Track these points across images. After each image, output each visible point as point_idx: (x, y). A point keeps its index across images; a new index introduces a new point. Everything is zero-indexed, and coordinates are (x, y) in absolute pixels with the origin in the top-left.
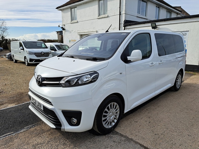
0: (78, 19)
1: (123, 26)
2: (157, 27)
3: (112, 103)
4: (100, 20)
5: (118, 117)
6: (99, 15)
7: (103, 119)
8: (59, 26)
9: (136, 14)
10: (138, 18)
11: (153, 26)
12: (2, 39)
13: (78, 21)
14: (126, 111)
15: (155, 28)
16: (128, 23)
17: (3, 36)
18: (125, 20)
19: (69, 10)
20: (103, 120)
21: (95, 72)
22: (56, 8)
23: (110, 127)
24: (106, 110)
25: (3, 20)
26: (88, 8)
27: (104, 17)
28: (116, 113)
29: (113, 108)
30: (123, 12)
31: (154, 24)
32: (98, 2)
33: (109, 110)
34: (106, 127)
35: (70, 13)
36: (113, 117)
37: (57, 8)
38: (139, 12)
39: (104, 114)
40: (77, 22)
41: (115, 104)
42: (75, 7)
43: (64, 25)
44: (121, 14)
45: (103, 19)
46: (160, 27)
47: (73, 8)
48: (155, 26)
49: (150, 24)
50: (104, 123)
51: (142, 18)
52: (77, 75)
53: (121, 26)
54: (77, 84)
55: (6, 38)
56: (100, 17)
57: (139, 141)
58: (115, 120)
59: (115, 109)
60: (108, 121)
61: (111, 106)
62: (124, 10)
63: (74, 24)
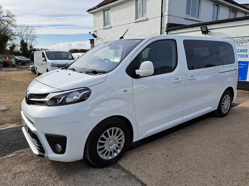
0: (112, 23)
1: (165, 31)
2: (209, 32)
3: (113, 128)
4: (138, 23)
5: (122, 146)
6: (137, 18)
7: (99, 147)
8: (90, 33)
9: (184, 15)
10: (187, 20)
11: (203, 30)
12: (31, 49)
13: (112, 26)
14: (135, 139)
15: (206, 33)
16: (171, 27)
17: (31, 46)
18: (168, 23)
19: (102, 12)
20: (98, 149)
21: (87, 89)
23: (110, 158)
24: (103, 136)
25: (31, 27)
26: (123, 10)
27: (142, 20)
28: (120, 141)
29: (114, 135)
30: (166, 13)
31: (205, 28)
32: (136, 2)
33: (107, 137)
34: (103, 158)
35: (102, 16)
36: (115, 146)
37: (88, 11)
38: (188, 13)
39: (100, 141)
40: (111, 27)
41: (118, 129)
42: (109, 9)
43: (96, 32)
44: (163, 15)
45: (141, 23)
46: (213, 31)
47: (106, 10)
48: (205, 30)
49: (199, 28)
50: (100, 153)
51: (192, 20)
52: (63, 91)
53: (163, 31)
54: (64, 103)
55: (34, 47)
56: (137, 20)
57: (142, 179)
58: (118, 150)
59: (117, 136)
60: (106, 150)
61: (111, 132)
62: (167, 10)
63: (107, 30)
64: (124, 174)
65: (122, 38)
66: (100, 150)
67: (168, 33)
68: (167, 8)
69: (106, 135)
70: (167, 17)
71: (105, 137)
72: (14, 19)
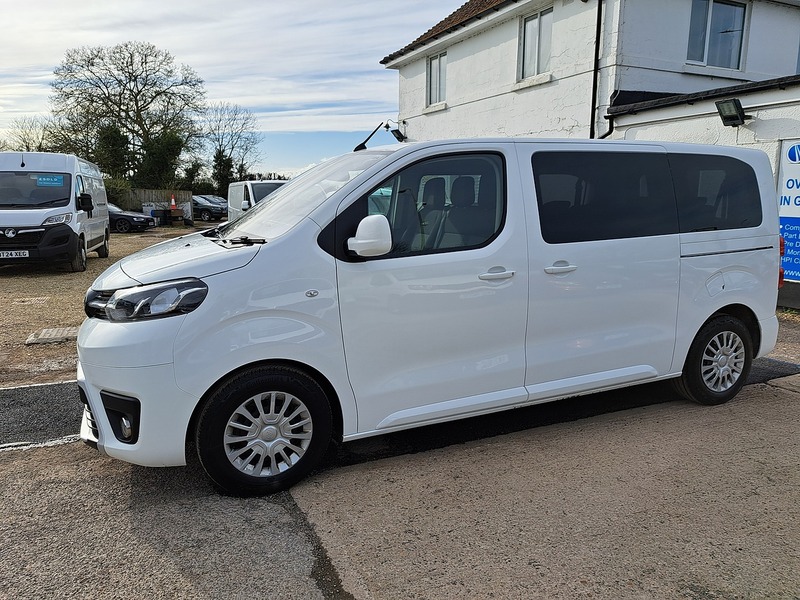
0: (450, 96)
1: (606, 117)
2: (750, 117)
3: (274, 394)
4: (524, 95)
5: (305, 446)
6: (523, 76)
7: (229, 439)
8: (387, 127)
9: (681, 62)
11: (727, 113)
12: (241, 175)
13: (449, 105)
15: (736, 122)
16: (628, 103)
17: (242, 166)
18: (616, 92)
19: (423, 64)
20: (225, 443)
22: (381, 62)
24: (242, 410)
26: (483, 54)
27: (535, 83)
28: (299, 430)
29: (277, 411)
30: (609, 60)
31: (732, 105)
32: (520, 28)
33: (255, 414)
34: (244, 472)
35: (423, 76)
36: (281, 443)
37: (385, 61)
39: (231, 424)
40: (446, 109)
41: (289, 398)
42: (442, 53)
43: (404, 123)
44: (601, 66)
45: (533, 93)
46: (763, 115)
47: (436, 57)
48: (734, 112)
49: (712, 107)
50: (232, 455)
53: (599, 118)
54: (144, 314)
55: (250, 171)
56: (522, 85)
58: (293, 456)
59: (287, 414)
60: (251, 451)
61: (266, 403)
62: (614, 50)
63: (436, 116)
64: (286, 518)
65: (362, 147)
66: (235, 446)
67: (615, 125)
68: (614, 43)
69: (252, 408)
70: (612, 71)
71: (248, 415)
72: (201, 90)
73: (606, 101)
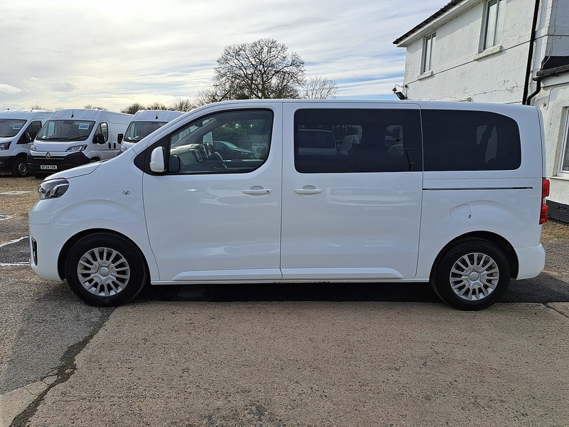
0: (435, 65)
1: (535, 79)
3: (105, 249)
4: (483, 62)
5: (126, 283)
6: (484, 47)
7: (80, 270)
8: (394, 90)
13: (435, 72)
14: (155, 281)
18: (546, 57)
19: (422, 42)
20: (78, 272)
21: (66, 181)
22: (394, 43)
24: (87, 255)
25: (331, 81)
26: (459, 31)
27: (490, 53)
28: (119, 273)
29: (108, 260)
30: (543, 31)
33: (95, 259)
35: (420, 51)
37: (396, 42)
39: (82, 262)
40: (432, 75)
41: (115, 252)
42: (434, 33)
43: (406, 86)
44: (537, 36)
45: (489, 61)
47: (430, 37)
50: (82, 280)
56: (482, 55)
58: (118, 287)
59: (113, 262)
60: (92, 279)
61: (101, 254)
62: (547, 23)
63: (426, 81)
66: (84, 275)
67: (542, 85)
68: (548, 17)
69: (93, 255)
70: (545, 40)
72: (303, 69)
73: (538, 66)
